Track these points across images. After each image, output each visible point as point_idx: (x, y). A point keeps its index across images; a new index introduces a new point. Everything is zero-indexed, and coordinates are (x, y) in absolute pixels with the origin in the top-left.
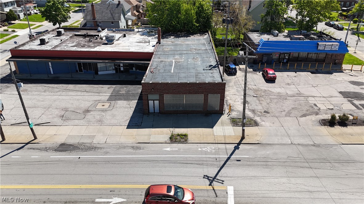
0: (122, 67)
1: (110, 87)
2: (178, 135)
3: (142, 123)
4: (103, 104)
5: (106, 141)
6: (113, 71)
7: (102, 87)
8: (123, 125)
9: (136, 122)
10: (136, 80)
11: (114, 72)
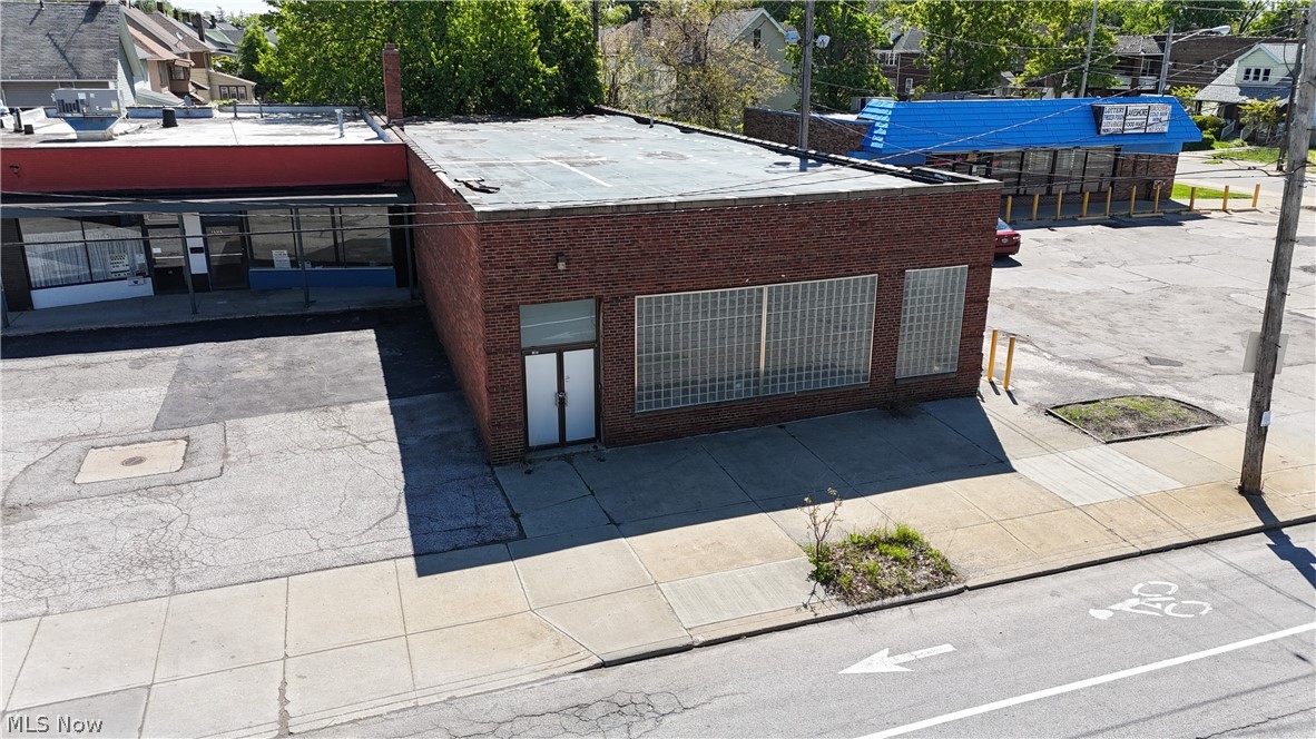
0: (195, 250)
1: (146, 360)
2: (869, 545)
3: (516, 516)
4: (133, 451)
5: (284, 717)
6: (141, 280)
7: (87, 366)
8: (378, 550)
9: (470, 520)
10: (312, 310)
11: (146, 287)
